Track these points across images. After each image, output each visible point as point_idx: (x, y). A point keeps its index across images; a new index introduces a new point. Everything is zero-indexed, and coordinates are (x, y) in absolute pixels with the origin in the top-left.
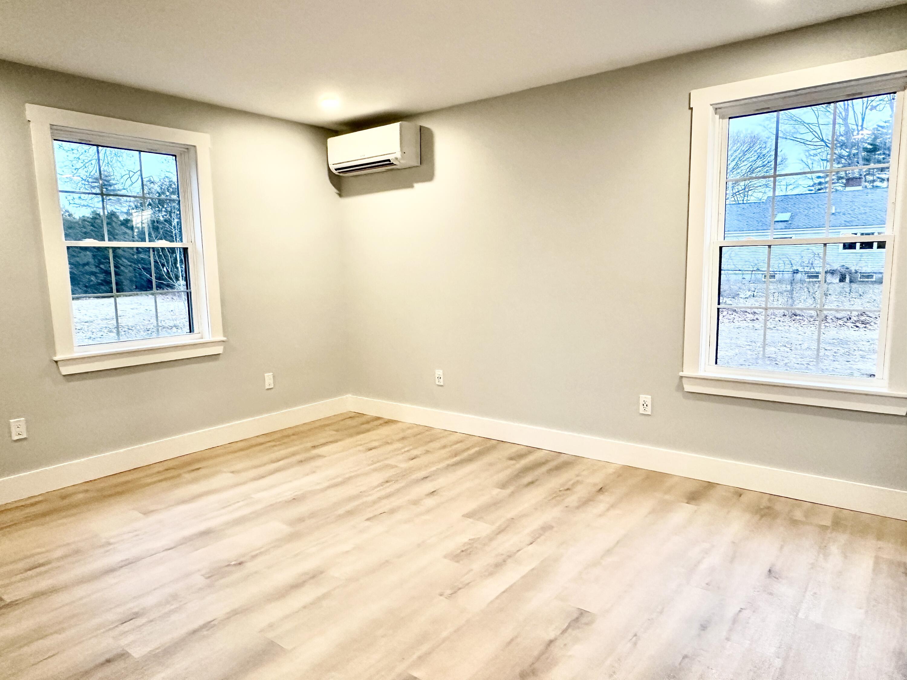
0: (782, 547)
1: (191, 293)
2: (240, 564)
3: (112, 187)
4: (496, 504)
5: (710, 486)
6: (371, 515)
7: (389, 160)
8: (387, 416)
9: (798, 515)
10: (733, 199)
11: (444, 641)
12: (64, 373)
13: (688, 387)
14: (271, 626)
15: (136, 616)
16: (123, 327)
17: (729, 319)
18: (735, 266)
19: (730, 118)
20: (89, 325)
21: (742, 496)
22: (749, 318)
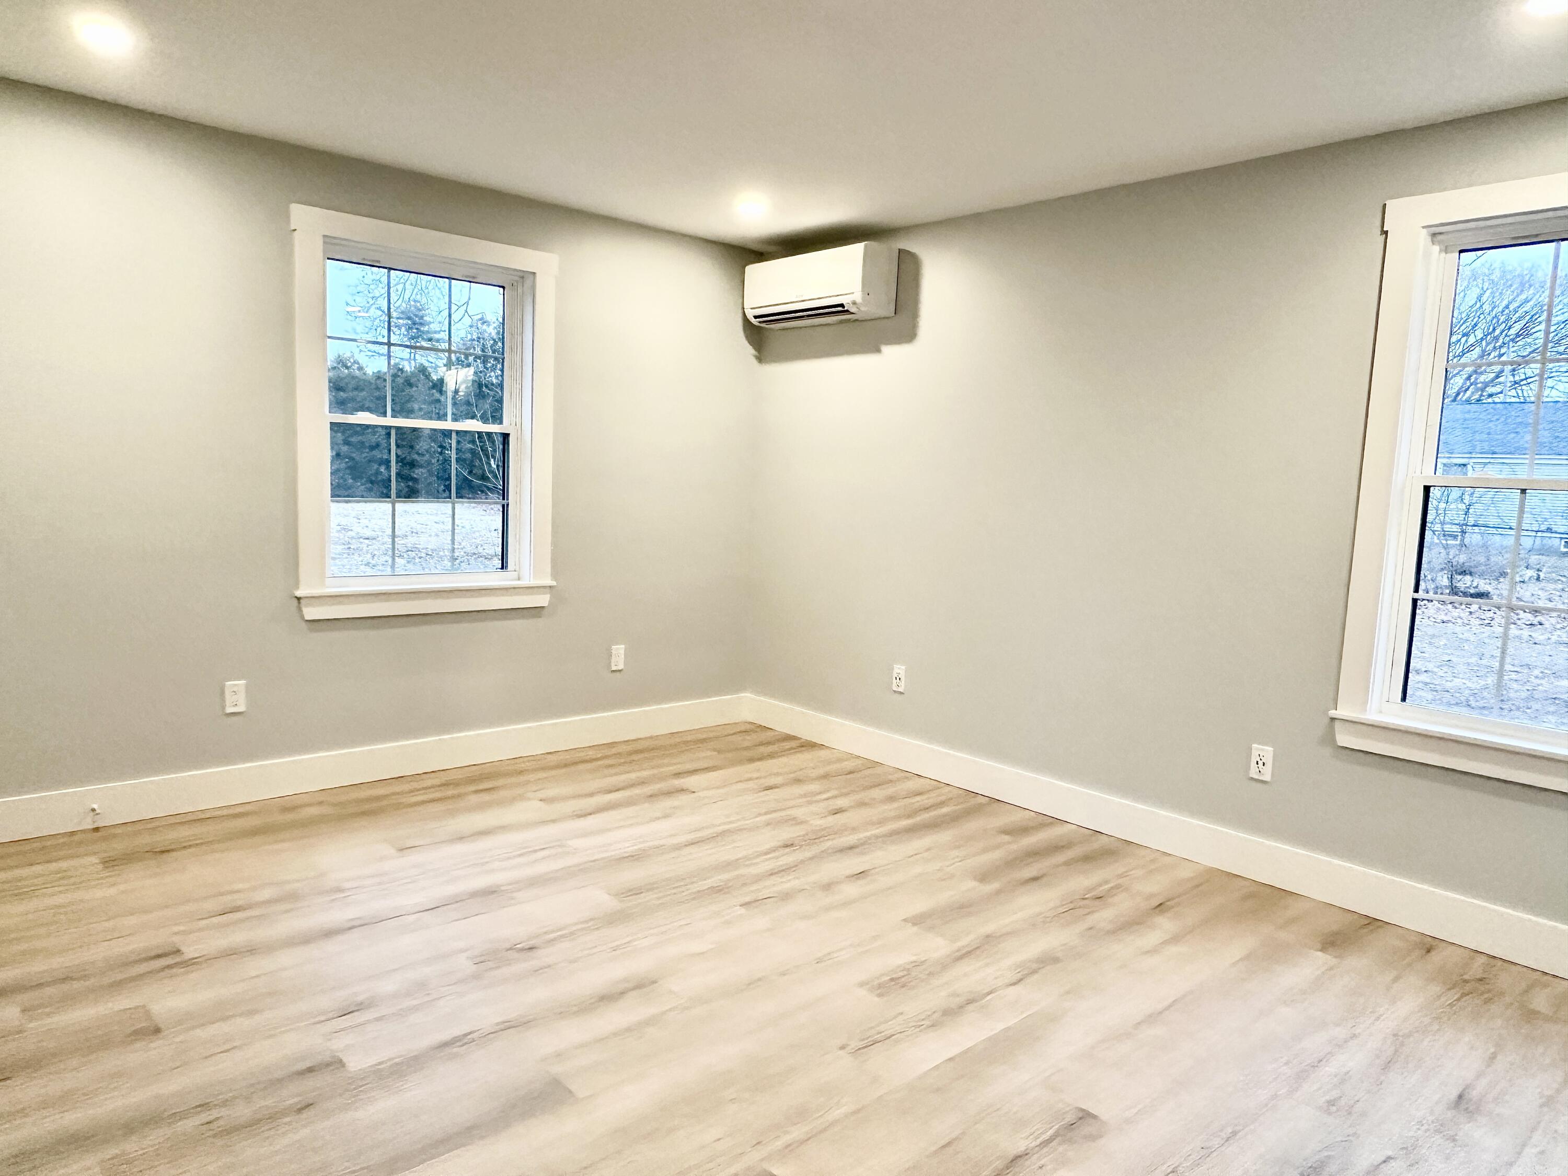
0: (1493, 1057)
1: (508, 505)
2: (531, 949)
3: (427, 327)
4: (963, 909)
5: (1372, 923)
6: (748, 899)
7: (842, 305)
8: (806, 734)
9: (1540, 1001)
10: (1513, 393)
11: (832, 1124)
12: (308, 617)
13: (1344, 739)
14: (559, 1056)
15: (359, 1007)
16: (419, 551)
17: (1481, 619)
18: (1502, 519)
19: (1461, 251)
20: (370, 543)
21: (1433, 953)
22: (1523, 621)
